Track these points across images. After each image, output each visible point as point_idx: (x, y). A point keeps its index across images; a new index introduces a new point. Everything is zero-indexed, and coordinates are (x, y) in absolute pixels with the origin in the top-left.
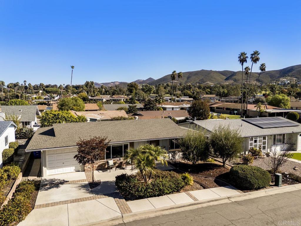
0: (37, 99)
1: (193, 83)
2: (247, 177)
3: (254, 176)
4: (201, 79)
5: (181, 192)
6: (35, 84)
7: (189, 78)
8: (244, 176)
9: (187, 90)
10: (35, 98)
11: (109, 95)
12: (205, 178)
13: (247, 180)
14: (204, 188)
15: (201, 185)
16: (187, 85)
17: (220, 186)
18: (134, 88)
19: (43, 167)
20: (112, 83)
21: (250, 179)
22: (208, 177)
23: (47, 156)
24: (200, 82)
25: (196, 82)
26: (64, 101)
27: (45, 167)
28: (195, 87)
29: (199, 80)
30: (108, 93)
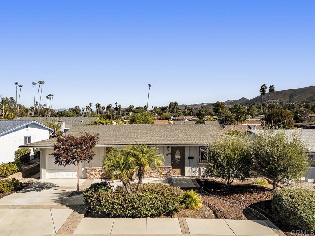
0: (125, 120)
1: (298, 102)
2: (295, 208)
3: (311, 209)
4: (309, 97)
5: (174, 218)
6: (127, 107)
7: (292, 96)
8: (291, 207)
9: (289, 110)
10: (124, 118)
11: (193, 115)
12: (232, 204)
13: (295, 215)
14: (217, 217)
15: (214, 213)
16: (289, 105)
17: (249, 219)
18: (220, 108)
19: (42, 168)
20: (200, 105)
21: (301, 213)
22: (237, 203)
23: (46, 156)
24: (308, 101)
25: (302, 101)
26: (134, 116)
27: (44, 168)
28: (300, 106)
29: (307, 99)
30: (191, 113)
